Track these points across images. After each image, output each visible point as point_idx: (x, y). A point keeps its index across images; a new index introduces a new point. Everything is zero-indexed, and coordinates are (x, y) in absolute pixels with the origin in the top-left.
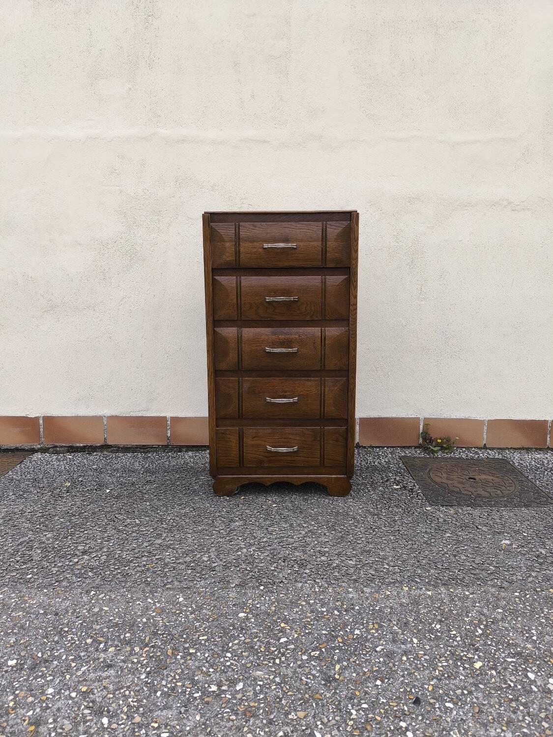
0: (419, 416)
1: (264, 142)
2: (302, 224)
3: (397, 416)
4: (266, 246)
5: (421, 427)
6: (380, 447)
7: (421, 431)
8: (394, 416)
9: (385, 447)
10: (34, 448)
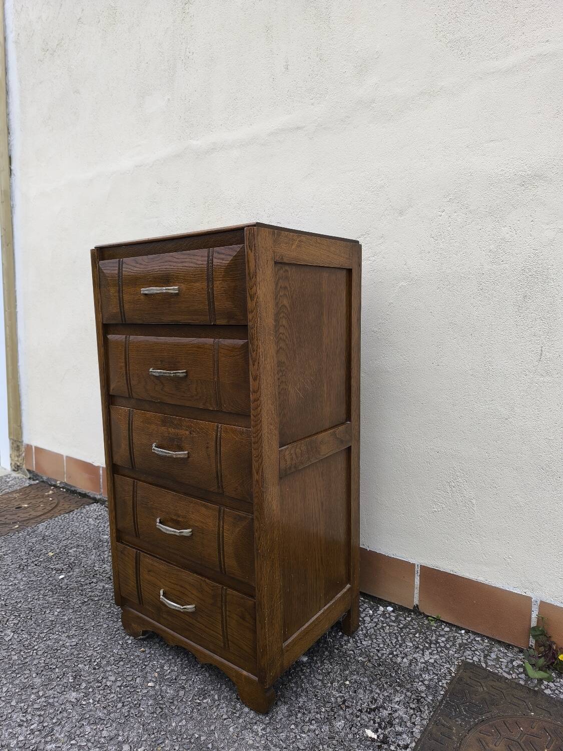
0: (529, 594)
1: (298, 128)
2: (184, 254)
3: (486, 582)
4: (145, 290)
5: (534, 615)
6: (454, 626)
7: (534, 623)
8: (481, 579)
9: (464, 629)
10: (96, 498)
